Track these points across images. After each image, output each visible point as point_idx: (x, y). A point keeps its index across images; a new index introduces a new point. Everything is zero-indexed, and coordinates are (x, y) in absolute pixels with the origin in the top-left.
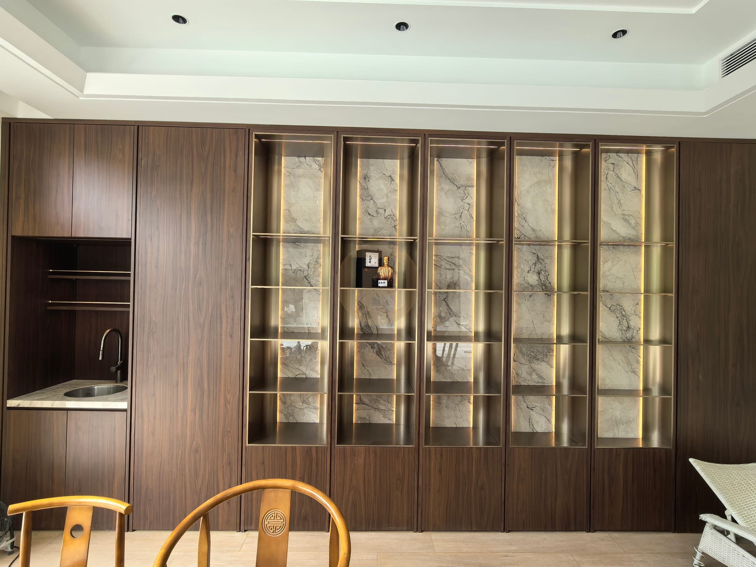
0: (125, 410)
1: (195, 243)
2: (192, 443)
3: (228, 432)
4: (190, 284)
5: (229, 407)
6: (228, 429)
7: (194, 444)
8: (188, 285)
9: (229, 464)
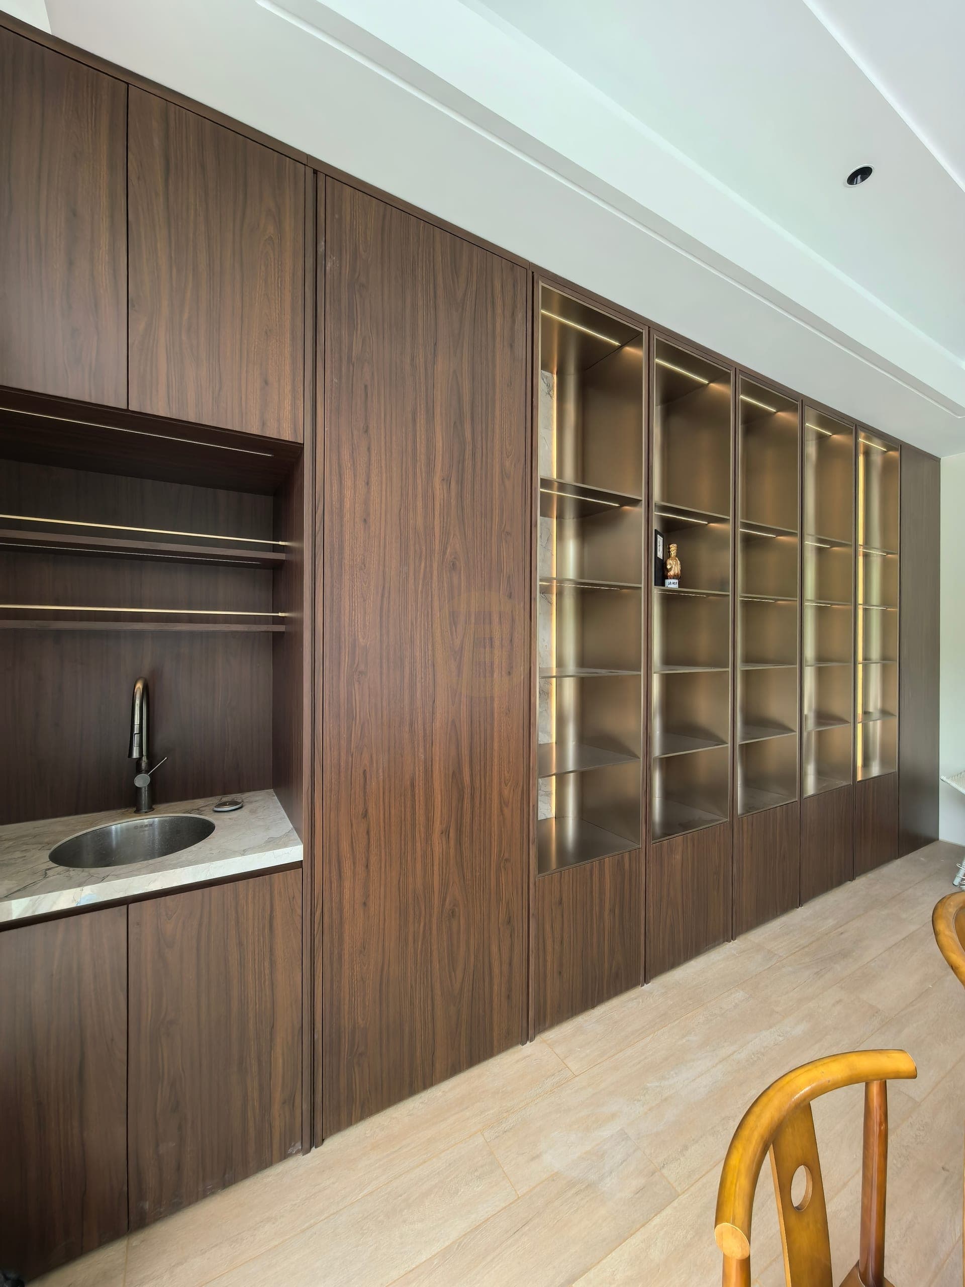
0: (297, 865)
1: (443, 480)
2: (445, 900)
3: (506, 860)
4: (435, 566)
5: (507, 811)
6: (506, 856)
7: (448, 900)
8: (431, 566)
9: (509, 922)
